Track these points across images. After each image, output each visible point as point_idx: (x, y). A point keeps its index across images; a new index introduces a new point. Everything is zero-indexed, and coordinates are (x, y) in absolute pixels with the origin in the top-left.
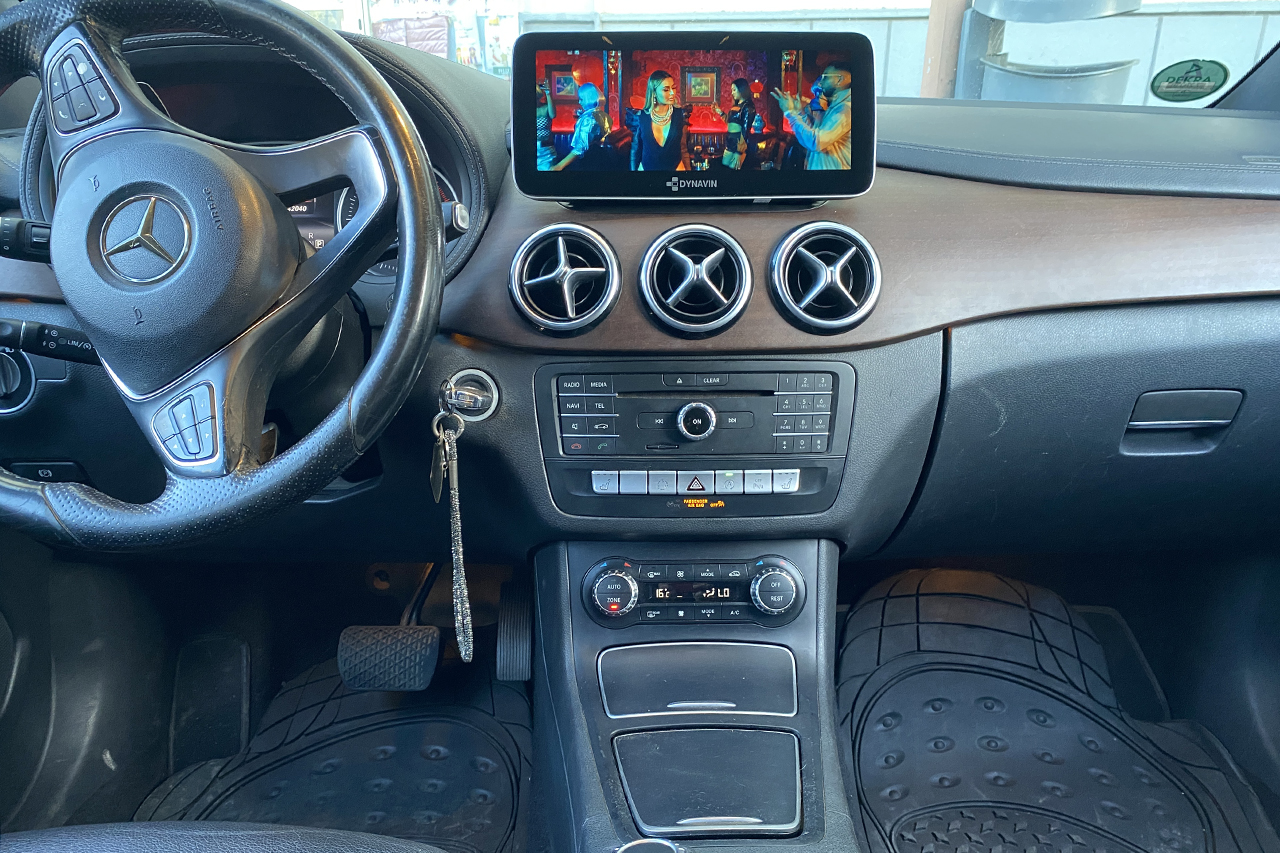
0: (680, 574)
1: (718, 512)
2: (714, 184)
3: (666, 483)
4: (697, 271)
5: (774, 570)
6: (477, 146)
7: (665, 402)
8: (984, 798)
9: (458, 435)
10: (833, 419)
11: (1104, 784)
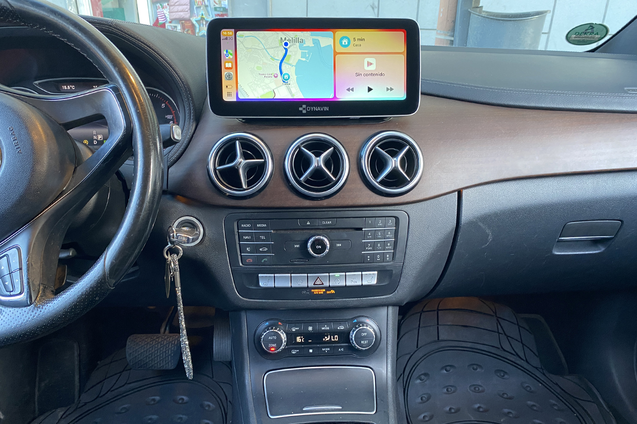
0: (310, 328)
1: (331, 296)
2: (327, 109)
3: (300, 281)
4: (318, 162)
5: (363, 326)
6: (188, 85)
7: (300, 235)
8: (473, 419)
9: (179, 257)
10: (396, 243)
11: (535, 410)
